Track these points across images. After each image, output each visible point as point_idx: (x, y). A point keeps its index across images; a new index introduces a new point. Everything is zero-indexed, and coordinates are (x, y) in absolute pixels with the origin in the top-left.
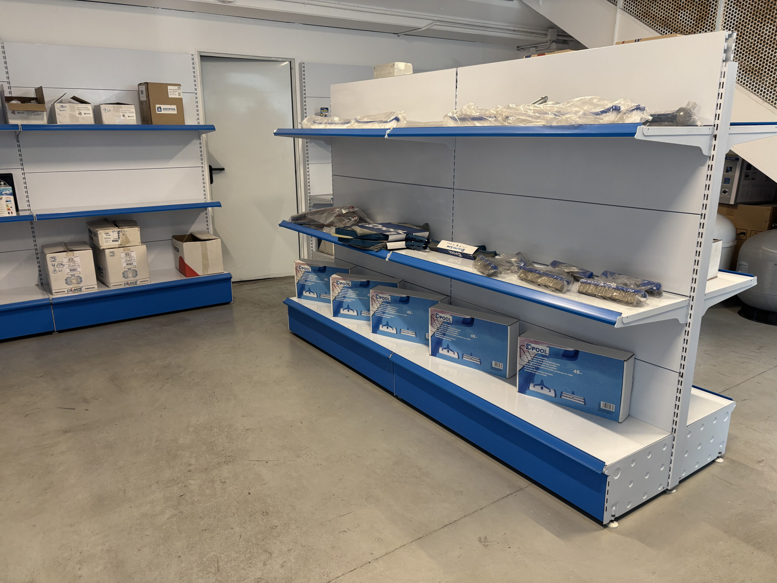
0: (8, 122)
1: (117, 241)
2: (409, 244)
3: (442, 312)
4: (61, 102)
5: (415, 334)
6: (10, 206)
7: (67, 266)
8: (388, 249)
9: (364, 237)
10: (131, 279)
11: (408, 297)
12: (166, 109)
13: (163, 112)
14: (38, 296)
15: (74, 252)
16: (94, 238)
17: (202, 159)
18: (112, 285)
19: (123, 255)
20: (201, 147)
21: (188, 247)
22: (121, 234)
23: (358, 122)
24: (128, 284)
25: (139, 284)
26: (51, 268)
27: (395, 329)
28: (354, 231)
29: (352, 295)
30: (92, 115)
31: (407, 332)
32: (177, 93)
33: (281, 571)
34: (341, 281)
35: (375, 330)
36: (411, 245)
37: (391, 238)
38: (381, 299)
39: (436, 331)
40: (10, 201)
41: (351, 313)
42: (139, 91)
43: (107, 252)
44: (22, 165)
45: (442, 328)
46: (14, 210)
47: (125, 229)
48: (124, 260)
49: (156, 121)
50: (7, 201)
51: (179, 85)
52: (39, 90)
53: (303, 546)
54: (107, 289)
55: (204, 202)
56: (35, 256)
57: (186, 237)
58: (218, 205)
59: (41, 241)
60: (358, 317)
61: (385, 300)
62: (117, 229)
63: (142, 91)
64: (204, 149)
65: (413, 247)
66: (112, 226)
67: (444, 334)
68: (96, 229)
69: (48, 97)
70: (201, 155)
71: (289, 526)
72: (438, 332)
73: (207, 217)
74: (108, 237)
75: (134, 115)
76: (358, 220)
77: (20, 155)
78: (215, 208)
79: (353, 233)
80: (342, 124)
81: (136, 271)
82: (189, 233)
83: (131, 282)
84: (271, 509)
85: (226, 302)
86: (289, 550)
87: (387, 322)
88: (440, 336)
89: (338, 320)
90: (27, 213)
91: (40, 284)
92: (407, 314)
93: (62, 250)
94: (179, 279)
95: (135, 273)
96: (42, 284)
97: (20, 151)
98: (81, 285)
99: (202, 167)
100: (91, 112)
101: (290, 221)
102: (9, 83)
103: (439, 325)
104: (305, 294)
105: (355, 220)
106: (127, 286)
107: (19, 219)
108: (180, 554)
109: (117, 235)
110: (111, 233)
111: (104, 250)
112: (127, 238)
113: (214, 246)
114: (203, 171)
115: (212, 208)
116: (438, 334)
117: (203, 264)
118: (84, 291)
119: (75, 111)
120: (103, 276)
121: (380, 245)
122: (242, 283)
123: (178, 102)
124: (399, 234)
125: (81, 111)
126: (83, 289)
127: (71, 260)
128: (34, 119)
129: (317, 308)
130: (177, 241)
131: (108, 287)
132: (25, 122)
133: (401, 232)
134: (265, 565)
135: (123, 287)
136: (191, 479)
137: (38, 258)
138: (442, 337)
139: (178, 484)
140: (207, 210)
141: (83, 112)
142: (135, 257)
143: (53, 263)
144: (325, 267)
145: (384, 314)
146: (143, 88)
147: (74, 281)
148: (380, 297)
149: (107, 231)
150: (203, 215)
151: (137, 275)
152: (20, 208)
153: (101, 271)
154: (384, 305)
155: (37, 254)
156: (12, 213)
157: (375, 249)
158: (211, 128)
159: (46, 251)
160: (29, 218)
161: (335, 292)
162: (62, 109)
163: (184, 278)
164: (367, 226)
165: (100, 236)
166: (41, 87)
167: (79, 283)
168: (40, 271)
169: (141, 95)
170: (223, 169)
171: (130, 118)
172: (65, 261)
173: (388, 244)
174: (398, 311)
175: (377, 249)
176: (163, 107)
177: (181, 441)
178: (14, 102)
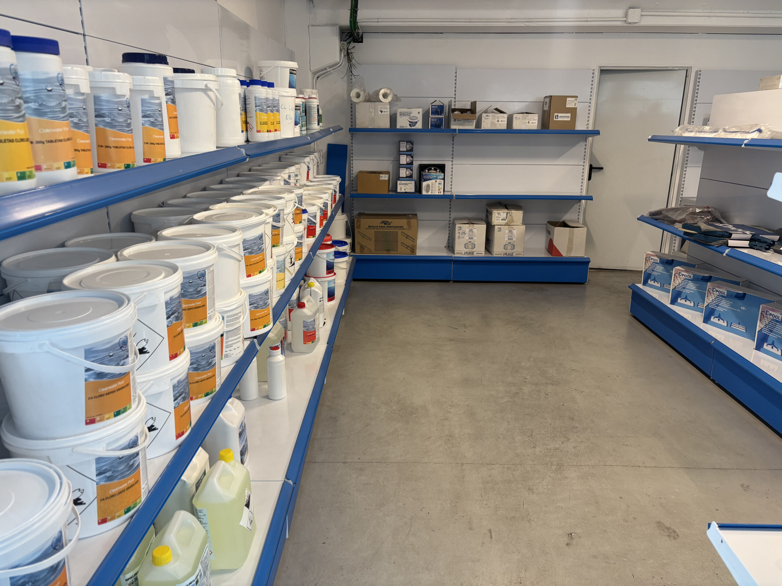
0: (450, 127)
1: (505, 220)
2: (753, 244)
3: (773, 310)
4: (486, 112)
5: (745, 329)
6: (440, 187)
7: (468, 234)
8: (729, 245)
9: (707, 234)
10: (509, 251)
11: (745, 294)
12: (562, 117)
13: (559, 119)
14: (444, 253)
15: (474, 225)
16: (489, 216)
17: (584, 159)
18: (495, 253)
19: (507, 231)
20: (585, 149)
21: (558, 231)
22: (508, 215)
23: (725, 131)
24: (506, 254)
25: (514, 255)
26: (457, 235)
27: (726, 322)
28: (699, 227)
29: (691, 287)
30: (506, 122)
31: (737, 326)
32: (573, 104)
33: (573, 450)
34: (683, 273)
35: (706, 320)
36: (754, 245)
37: (733, 236)
38: (717, 293)
39: (764, 327)
40: (441, 184)
41: (688, 303)
42: (544, 102)
43: (496, 227)
44: (452, 158)
45: (770, 325)
46: (442, 190)
47: (513, 212)
48: (507, 235)
49: (552, 127)
50: (439, 184)
51: (577, 97)
52: (474, 104)
53: (592, 443)
54: (491, 256)
55: (579, 195)
56: (448, 225)
57: (559, 224)
58: (590, 198)
59: (454, 215)
60: (695, 308)
61: (721, 294)
62: (506, 211)
63: (546, 102)
64: (588, 150)
65: (756, 248)
66: (503, 208)
67: (771, 331)
68: (492, 210)
69: (479, 108)
70: (585, 156)
71: (586, 430)
72: (766, 328)
73: (579, 209)
74: (499, 216)
75: (536, 122)
76: (711, 219)
77: (453, 151)
78: (588, 201)
79: (698, 229)
80: (711, 132)
81: (514, 245)
82: (562, 220)
83: (509, 253)
84: (576, 417)
85: (581, 282)
86: (582, 442)
87: (720, 315)
88: (766, 332)
89: (675, 308)
90: (449, 193)
91: (447, 246)
92: (740, 309)
93: (467, 222)
94: (546, 256)
95: (513, 247)
96: (449, 246)
97: (453, 148)
98: (474, 250)
99: (584, 166)
100: (506, 120)
101: (648, 216)
102: (455, 98)
103: (768, 322)
104: (650, 282)
105: (708, 219)
106: (505, 256)
107: (444, 197)
108: (509, 421)
109: (506, 215)
110: (502, 214)
111: (494, 225)
112: (512, 218)
113: (580, 234)
114: (583, 169)
115: (585, 200)
116: (766, 330)
117: (568, 247)
118: (475, 255)
119: (495, 119)
120: (489, 246)
121: (721, 242)
122: (599, 270)
123: (573, 111)
124: (744, 233)
125: (499, 119)
126: (475, 253)
127: (471, 231)
128: (467, 125)
129: (659, 296)
130: (550, 226)
131: (492, 254)
132: (461, 127)
133: (747, 233)
134: (562, 443)
135: (502, 256)
136: (525, 386)
137: (449, 227)
138: (769, 333)
139: (516, 386)
140: (581, 202)
141: (500, 120)
142: (515, 234)
143: (459, 231)
144: (673, 260)
145: (717, 306)
146: (548, 100)
147: (470, 247)
148: (717, 291)
149: (499, 212)
150: (577, 206)
151: (514, 248)
152: (445, 190)
153: (489, 242)
154: (719, 298)
155: (450, 224)
156: (441, 192)
157: (716, 245)
158: (596, 133)
159: (456, 222)
160: (450, 197)
161: (676, 282)
162: (486, 118)
163: (551, 256)
164: (718, 225)
165: (493, 215)
166: (476, 102)
167: (472, 249)
168: (449, 237)
169: (545, 105)
170: (602, 168)
171: (533, 124)
172: (467, 231)
173: (729, 241)
174: (731, 306)
175: (718, 244)
176: (560, 115)
177: (523, 364)
178: (456, 112)
